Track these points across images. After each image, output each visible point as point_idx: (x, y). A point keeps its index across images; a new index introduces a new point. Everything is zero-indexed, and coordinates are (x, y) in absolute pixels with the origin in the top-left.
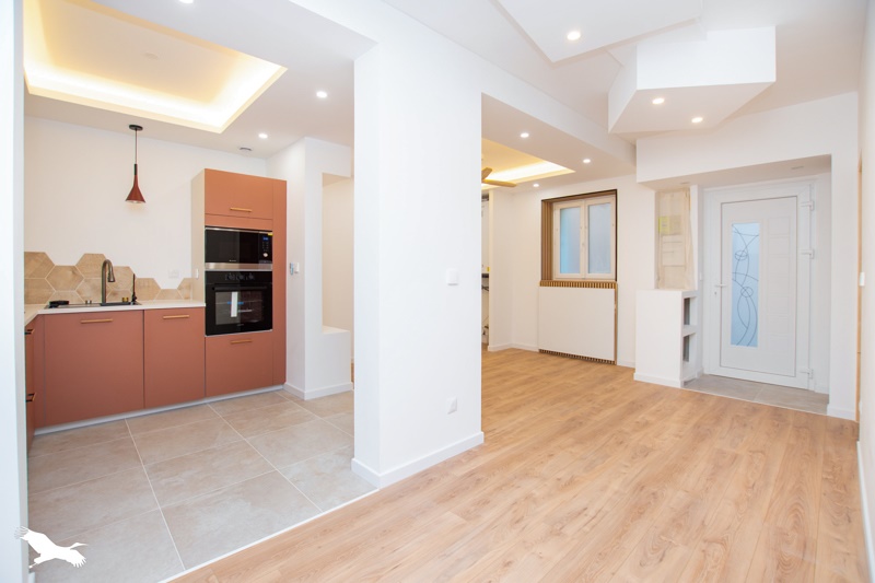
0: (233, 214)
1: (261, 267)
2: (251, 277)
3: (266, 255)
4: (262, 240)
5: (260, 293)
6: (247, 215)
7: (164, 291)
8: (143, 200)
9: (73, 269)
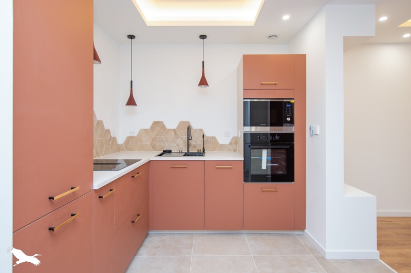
0: (263, 87)
1: (285, 129)
2: (277, 138)
3: (289, 119)
4: (285, 107)
5: (284, 151)
6: (273, 87)
7: (221, 145)
8: (207, 85)
9: (175, 131)
